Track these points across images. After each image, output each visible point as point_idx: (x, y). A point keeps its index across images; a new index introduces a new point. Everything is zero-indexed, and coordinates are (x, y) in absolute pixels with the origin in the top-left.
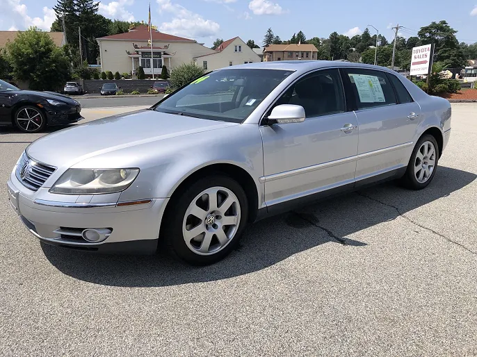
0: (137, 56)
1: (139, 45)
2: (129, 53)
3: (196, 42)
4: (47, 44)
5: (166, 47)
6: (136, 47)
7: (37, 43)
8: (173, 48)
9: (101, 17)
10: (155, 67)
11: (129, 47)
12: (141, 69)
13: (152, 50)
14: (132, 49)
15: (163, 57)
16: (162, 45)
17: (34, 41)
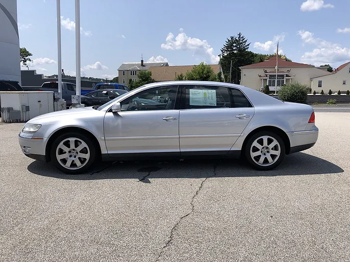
0: (267, 78)
1: (268, 70)
2: (260, 76)
3: (313, 67)
4: (208, 72)
5: (289, 71)
6: (266, 72)
7: (202, 73)
8: (294, 72)
9: (251, 53)
10: (278, 85)
11: (261, 72)
12: (267, 87)
13: (276, 74)
14: (263, 74)
15: (285, 78)
16: (285, 70)
17: (201, 71)
